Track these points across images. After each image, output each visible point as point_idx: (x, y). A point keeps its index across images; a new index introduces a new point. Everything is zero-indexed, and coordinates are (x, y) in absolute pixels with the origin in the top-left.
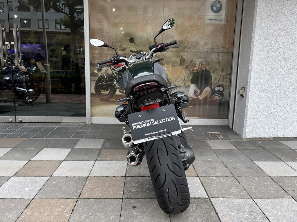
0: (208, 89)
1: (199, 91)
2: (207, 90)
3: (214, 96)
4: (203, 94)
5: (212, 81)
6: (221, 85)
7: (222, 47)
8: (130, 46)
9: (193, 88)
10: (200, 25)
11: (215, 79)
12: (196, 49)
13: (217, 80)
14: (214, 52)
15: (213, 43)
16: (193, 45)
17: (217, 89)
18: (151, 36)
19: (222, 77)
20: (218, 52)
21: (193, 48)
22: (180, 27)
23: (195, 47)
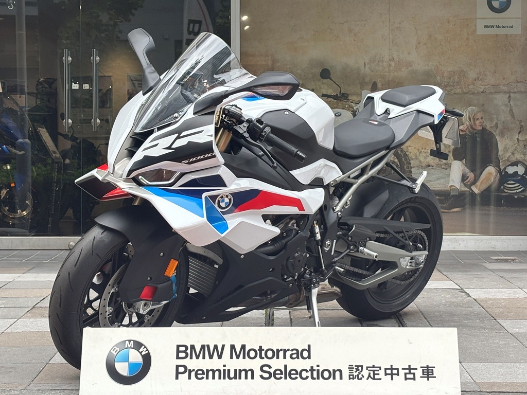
0: (491, 169)
1: (471, 176)
2: (490, 174)
3: (505, 185)
4: (482, 182)
5: (500, 153)
6: (520, 162)
7: (516, 82)
8: (322, 87)
9: (457, 169)
10: (467, 38)
11: (506, 149)
12: (460, 88)
13: (510, 151)
14: (498, 92)
15: (496, 74)
16: (454, 80)
17: (511, 170)
18: (365, 63)
19: (522, 144)
20: (509, 92)
21: (454, 86)
22: (425, 44)
23: (458, 83)
